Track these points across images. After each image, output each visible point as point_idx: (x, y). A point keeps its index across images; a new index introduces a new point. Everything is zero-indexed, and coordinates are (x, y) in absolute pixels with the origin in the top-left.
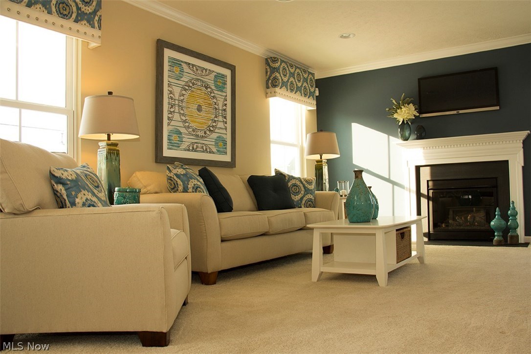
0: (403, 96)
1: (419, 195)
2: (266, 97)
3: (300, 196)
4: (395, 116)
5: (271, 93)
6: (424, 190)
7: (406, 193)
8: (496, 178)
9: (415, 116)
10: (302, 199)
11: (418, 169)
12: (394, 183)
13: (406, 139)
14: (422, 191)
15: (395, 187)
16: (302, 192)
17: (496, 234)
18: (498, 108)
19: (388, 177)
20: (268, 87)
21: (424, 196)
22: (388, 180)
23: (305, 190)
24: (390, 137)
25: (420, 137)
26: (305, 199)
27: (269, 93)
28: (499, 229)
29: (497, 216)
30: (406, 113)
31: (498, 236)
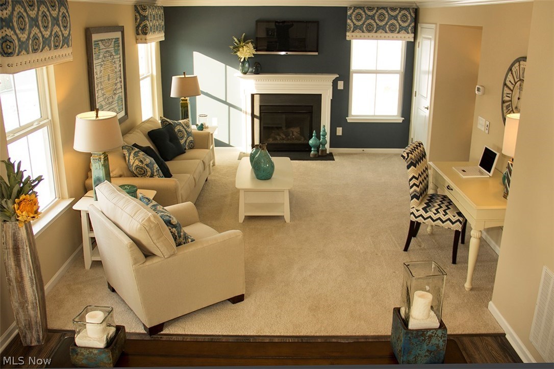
0: (243, 35)
1: (253, 116)
2: (137, 43)
3: (185, 139)
4: (238, 54)
5: (141, 39)
6: (257, 113)
7: (243, 115)
8: (312, 106)
9: (253, 54)
10: (186, 141)
11: (253, 96)
12: (230, 105)
13: (245, 73)
14: (255, 114)
15: (231, 108)
16: (186, 136)
17: (312, 149)
18: (317, 53)
19: (224, 100)
20: (138, 34)
21: (257, 117)
22: (225, 102)
23: (187, 133)
24: (227, 66)
25: (257, 72)
26: (188, 141)
27: (139, 40)
28: (315, 146)
29: (313, 137)
30: (247, 52)
31: (314, 151)
